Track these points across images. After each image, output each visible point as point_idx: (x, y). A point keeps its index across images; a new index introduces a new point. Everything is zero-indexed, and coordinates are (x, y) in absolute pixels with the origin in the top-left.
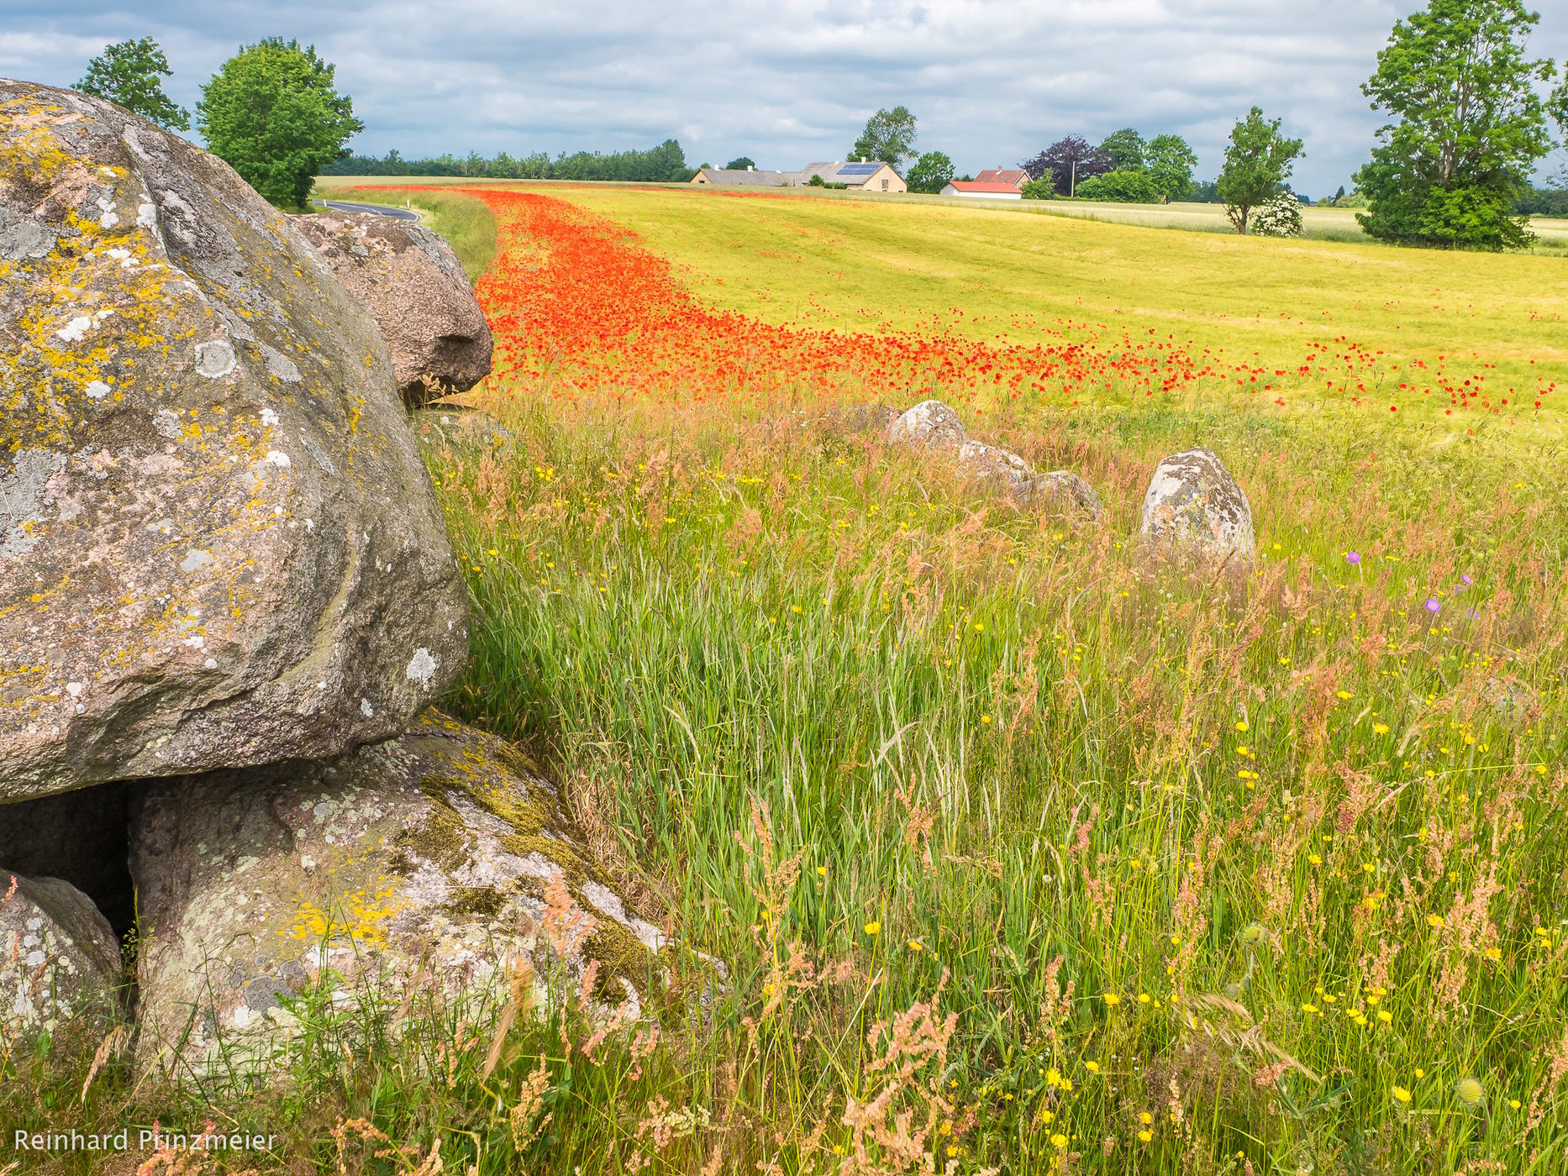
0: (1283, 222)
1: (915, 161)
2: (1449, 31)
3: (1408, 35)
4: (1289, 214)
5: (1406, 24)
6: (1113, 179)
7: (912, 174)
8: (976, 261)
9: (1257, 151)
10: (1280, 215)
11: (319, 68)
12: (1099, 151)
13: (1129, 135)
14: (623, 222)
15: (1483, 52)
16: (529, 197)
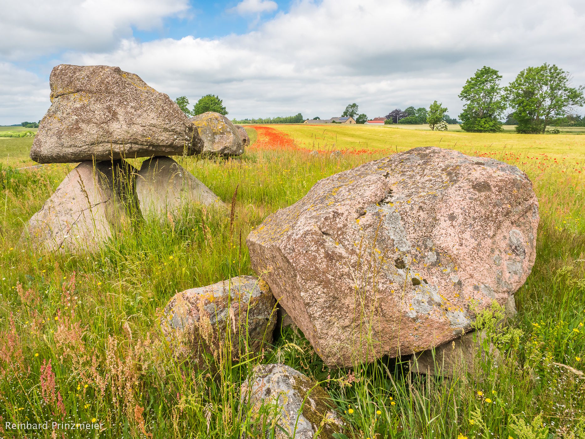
0: (443, 128)
1: (358, 116)
2: (480, 81)
3: (470, 82)
4: (444, 126)
5: (470, 80)
6: (408, 119)
7: (357, 119)
8: (366, 138)
9: (436, 111)
10: (442, 126)
11: (219, 100)
12: (404, 112)
13: (412, 108)
14: (286, 132)
15: (488, 86)
16: (265, 128)
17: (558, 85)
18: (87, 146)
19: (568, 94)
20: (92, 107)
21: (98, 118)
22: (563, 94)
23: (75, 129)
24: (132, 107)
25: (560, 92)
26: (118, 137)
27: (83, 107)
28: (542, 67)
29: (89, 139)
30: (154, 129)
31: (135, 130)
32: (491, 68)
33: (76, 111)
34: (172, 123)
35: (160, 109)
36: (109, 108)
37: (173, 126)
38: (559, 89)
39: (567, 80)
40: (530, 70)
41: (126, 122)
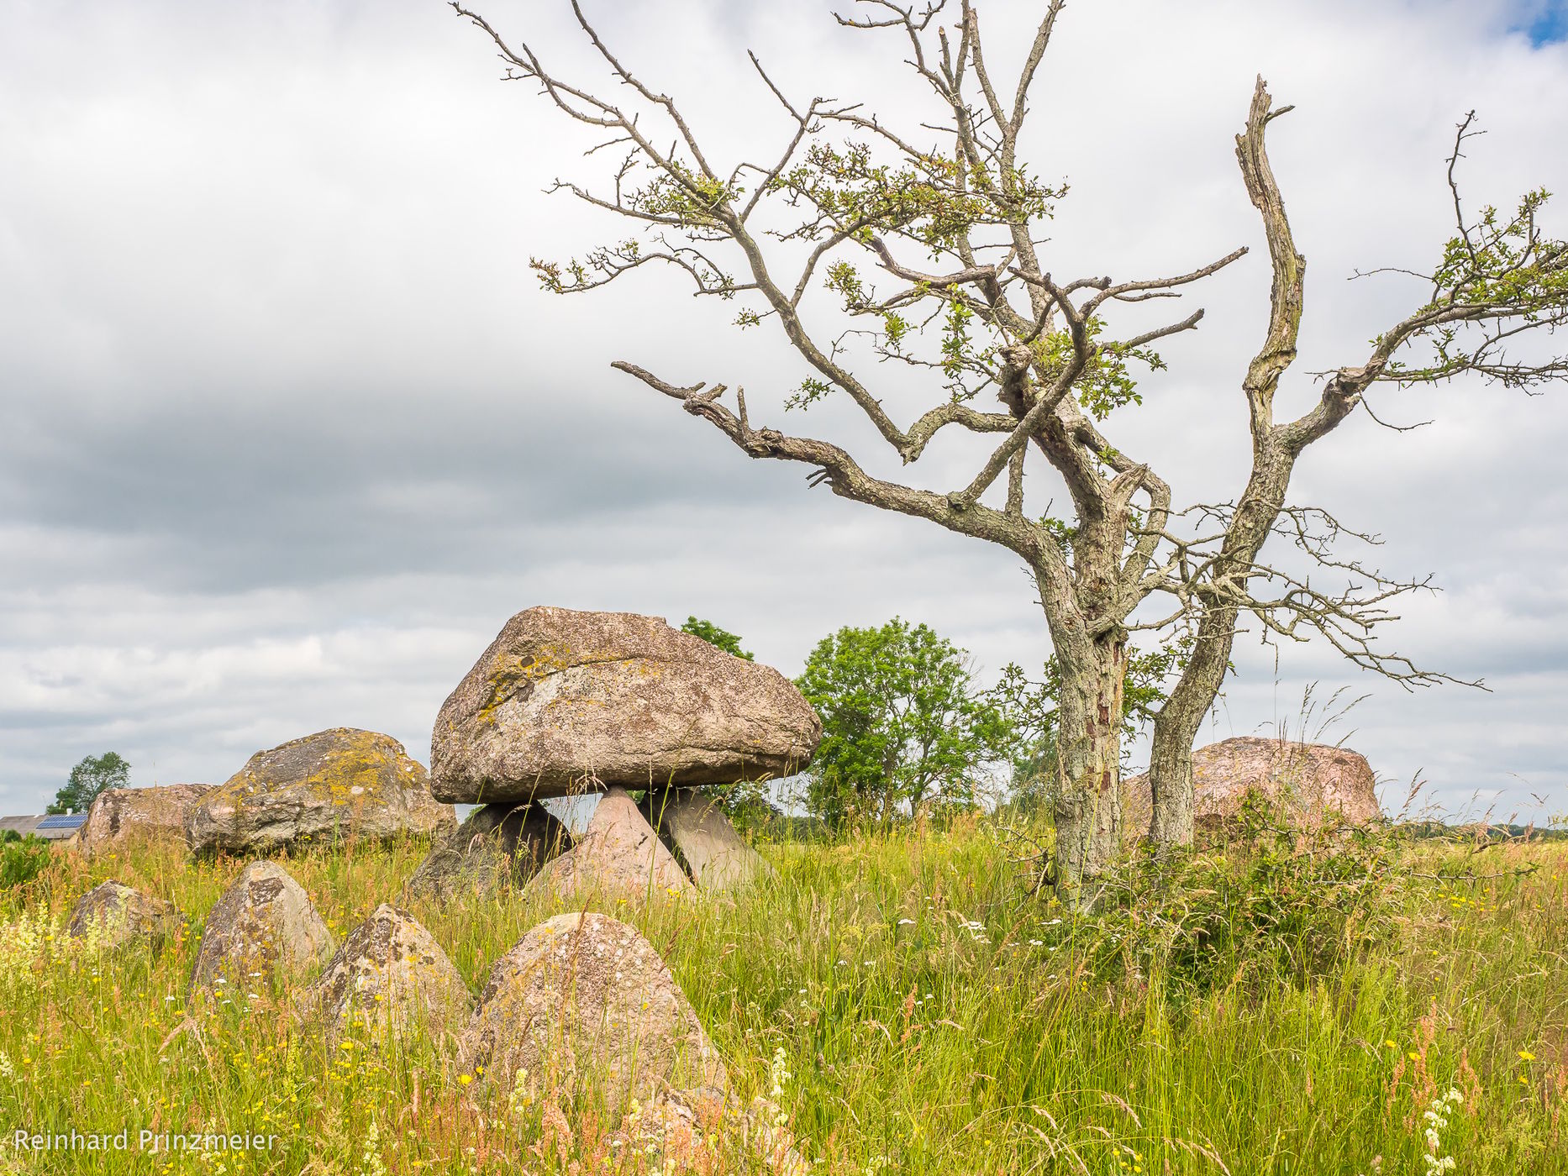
17: (938, 693)
18: (660, 753)
19: (974, 723)
20: (667, 685)
21: (680, 704)
22: (958, 724)
23: (644, 722)
24: (731, 688)
25: (948, 717)
26: (713, 738)
27: (653, 685)
28: (886, 630)
29: (666, 741)
30: (766, 726)
31: (738, 726)
32: (715, 625)
33: (639, 691)
34: (794, 716)
35: (775, 692)
36: (696, 688)
37: (794, 721)
38: (947, 708)
39: (967, 678)
40: (849, 638)
41: (724, 712)
